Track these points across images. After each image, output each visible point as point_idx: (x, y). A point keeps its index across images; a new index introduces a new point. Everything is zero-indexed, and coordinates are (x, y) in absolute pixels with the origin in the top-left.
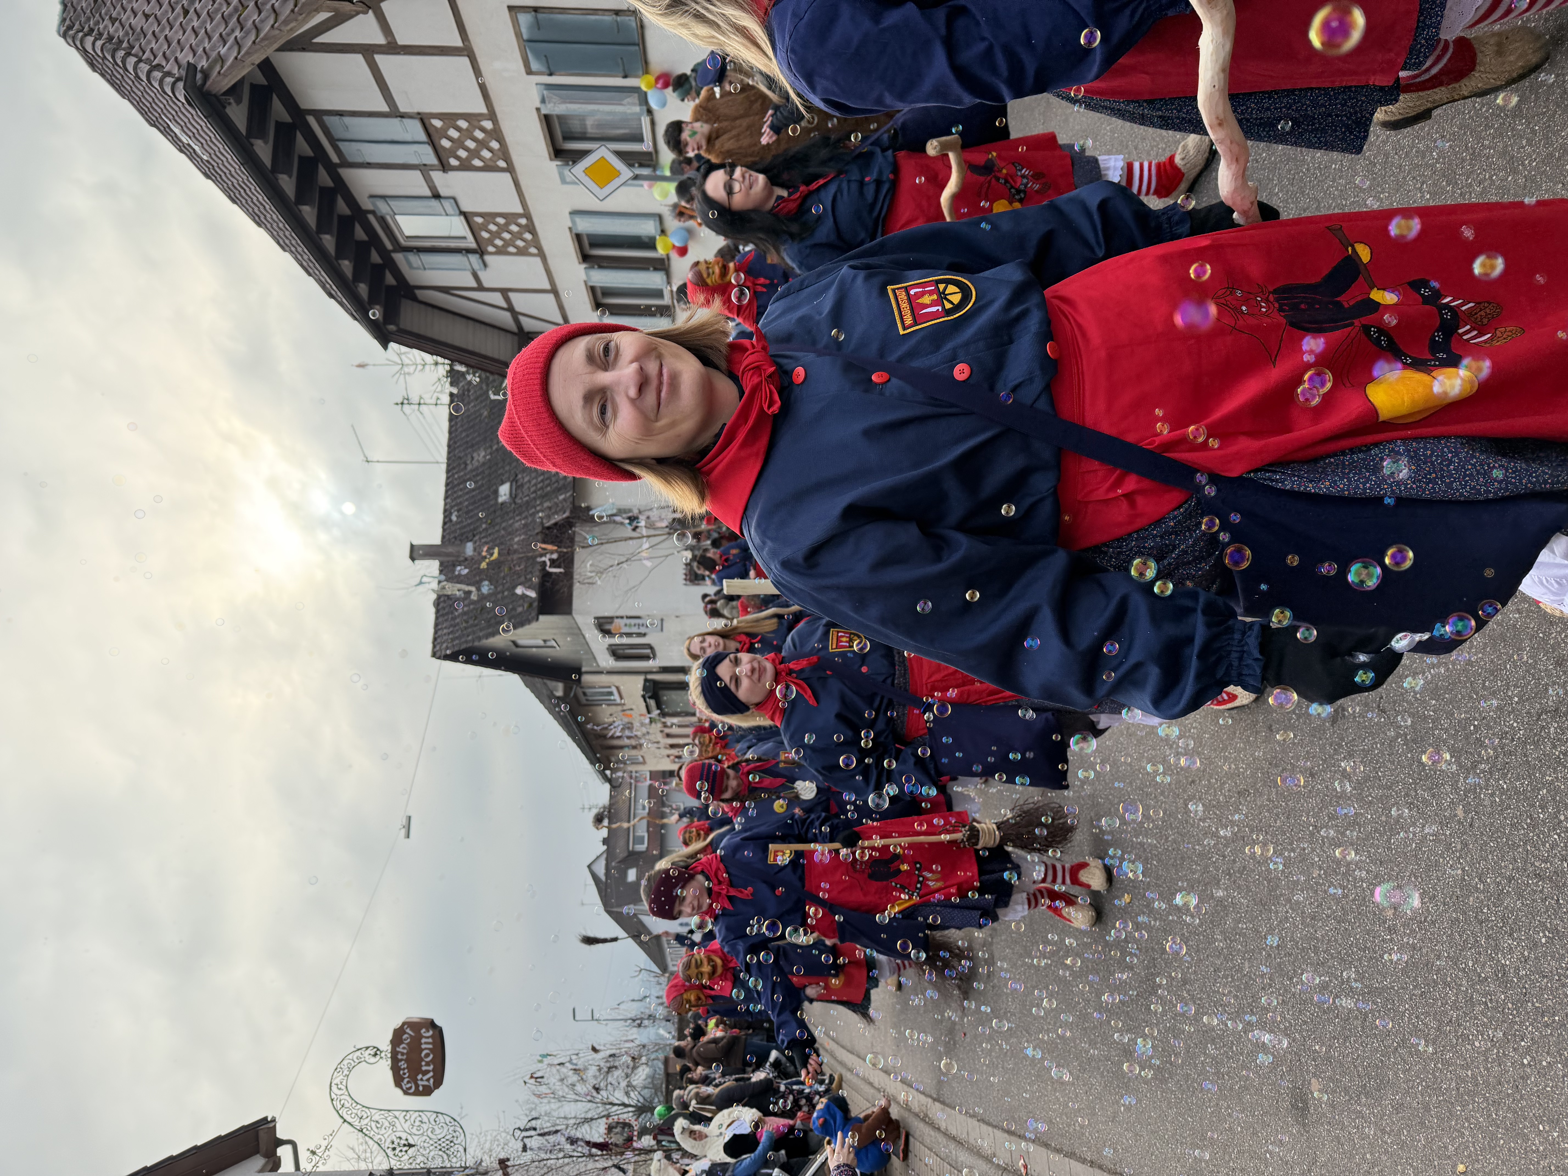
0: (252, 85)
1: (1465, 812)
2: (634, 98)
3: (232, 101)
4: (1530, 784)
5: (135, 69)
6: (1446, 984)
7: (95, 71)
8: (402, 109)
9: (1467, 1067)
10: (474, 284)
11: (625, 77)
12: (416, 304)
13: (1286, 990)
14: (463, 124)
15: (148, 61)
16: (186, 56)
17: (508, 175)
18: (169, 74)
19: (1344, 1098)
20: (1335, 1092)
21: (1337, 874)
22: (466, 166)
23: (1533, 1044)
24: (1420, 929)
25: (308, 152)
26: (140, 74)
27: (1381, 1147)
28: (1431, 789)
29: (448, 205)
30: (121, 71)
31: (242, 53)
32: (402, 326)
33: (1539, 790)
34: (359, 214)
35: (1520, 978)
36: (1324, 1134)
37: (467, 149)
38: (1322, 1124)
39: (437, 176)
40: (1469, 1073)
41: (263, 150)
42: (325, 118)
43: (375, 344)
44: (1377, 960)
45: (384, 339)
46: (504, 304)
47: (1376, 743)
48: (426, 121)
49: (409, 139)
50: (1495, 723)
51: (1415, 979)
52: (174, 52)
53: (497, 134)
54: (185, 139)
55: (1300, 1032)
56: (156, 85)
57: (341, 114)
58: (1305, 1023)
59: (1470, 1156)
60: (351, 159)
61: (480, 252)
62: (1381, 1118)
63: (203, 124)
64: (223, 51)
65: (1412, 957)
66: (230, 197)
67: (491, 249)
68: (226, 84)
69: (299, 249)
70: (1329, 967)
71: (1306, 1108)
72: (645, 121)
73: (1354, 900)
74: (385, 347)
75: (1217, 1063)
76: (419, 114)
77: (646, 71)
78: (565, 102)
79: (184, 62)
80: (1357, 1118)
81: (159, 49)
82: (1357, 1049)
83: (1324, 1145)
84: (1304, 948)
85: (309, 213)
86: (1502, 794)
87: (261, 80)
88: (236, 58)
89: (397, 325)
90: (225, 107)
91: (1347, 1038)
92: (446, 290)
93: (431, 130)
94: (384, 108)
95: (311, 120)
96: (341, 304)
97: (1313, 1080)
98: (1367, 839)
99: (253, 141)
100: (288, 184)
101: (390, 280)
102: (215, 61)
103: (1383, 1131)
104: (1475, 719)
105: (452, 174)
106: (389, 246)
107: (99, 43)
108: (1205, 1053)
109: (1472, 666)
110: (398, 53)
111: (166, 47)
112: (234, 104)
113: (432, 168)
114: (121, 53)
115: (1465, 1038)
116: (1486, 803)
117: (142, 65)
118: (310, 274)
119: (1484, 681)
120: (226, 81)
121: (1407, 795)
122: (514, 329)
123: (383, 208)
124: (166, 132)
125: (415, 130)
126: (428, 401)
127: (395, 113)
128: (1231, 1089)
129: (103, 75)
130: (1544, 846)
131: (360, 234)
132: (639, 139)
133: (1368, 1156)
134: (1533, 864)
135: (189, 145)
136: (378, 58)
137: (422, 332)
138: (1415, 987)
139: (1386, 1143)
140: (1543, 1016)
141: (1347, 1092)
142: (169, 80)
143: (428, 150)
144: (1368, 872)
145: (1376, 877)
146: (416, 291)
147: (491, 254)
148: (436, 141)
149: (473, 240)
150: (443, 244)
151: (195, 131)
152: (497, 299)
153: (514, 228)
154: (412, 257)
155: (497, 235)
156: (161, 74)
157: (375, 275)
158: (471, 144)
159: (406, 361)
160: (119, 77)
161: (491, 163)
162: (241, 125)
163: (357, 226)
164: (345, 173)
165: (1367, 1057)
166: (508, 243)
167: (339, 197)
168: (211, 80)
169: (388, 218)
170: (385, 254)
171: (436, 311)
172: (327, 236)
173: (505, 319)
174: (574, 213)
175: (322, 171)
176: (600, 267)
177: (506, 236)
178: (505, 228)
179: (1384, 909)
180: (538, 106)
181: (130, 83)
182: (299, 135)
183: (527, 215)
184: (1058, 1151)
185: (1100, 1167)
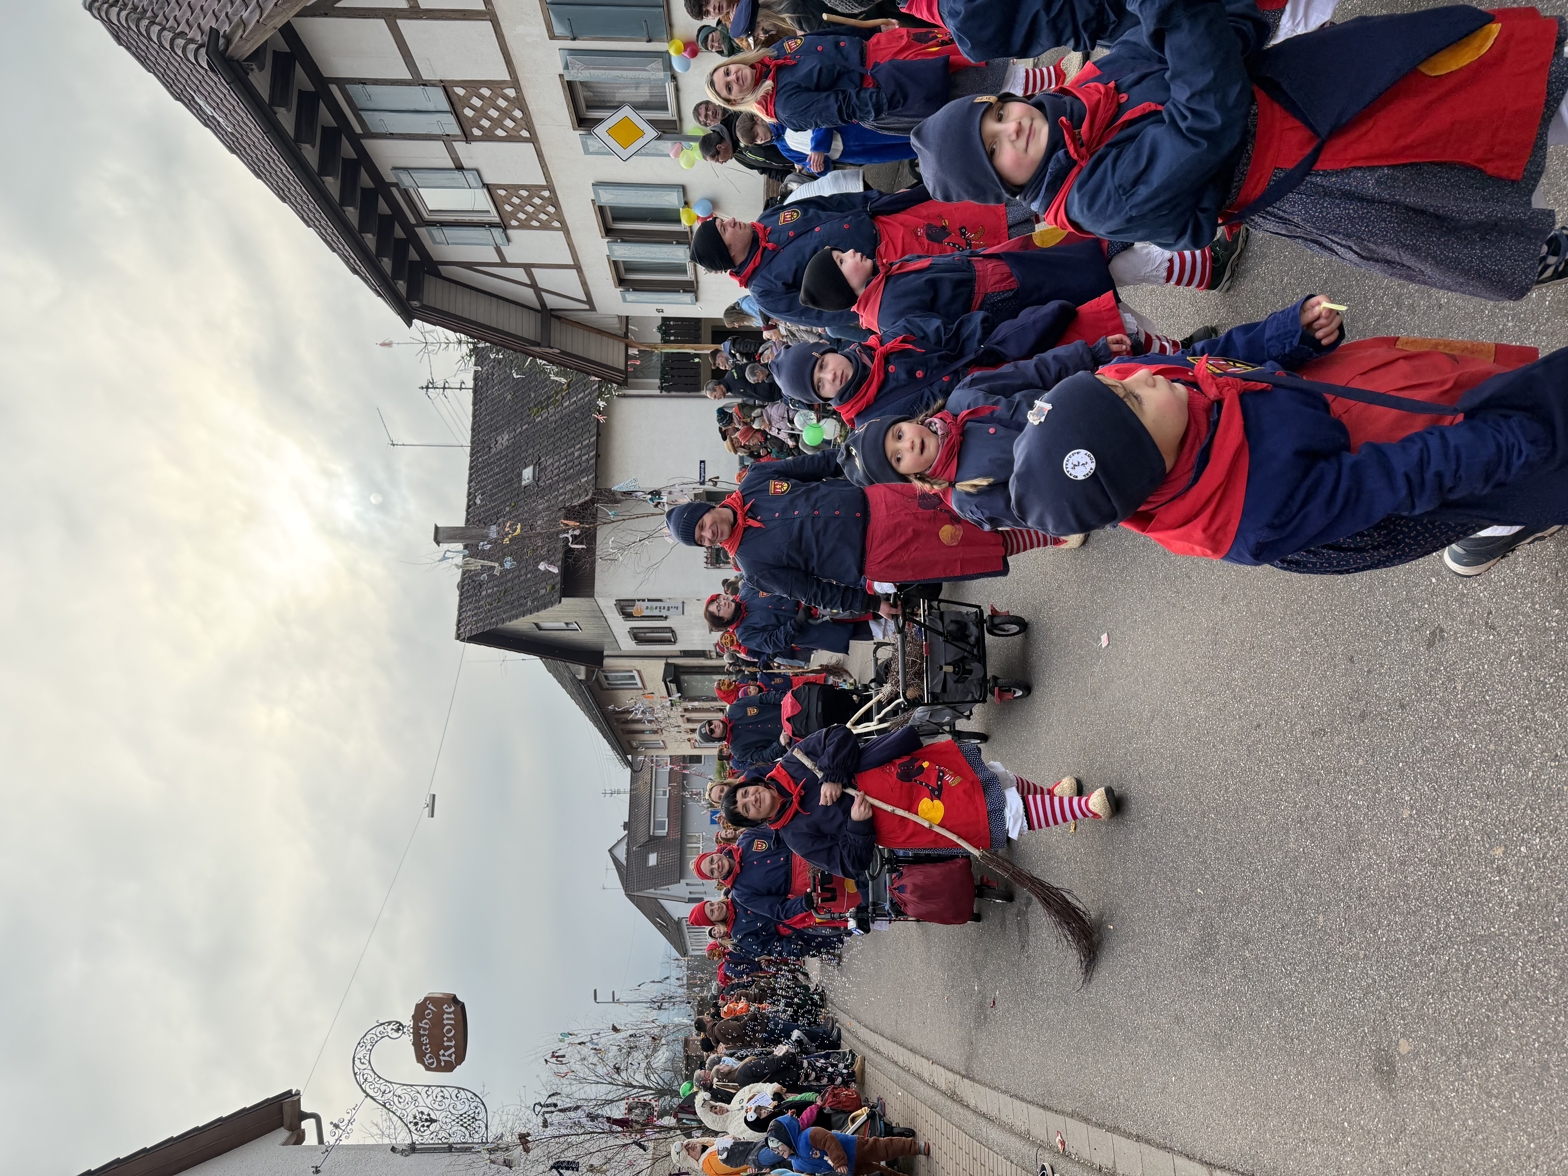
0: (274, 51)
2: (659, 63)
3: (254, 67)
5: (159, 37)
7: (119, 43)
8: (425, 76)
10: (497, 260)
11: (649, 41)
12: (440, 281)
14: (486, 92)
15: (172, 29)
16: (208, 22)
17: (532, 145)
18: (192, 41)
19: (1440, 1059)
20: (1429, 1052)
21: (1433, 813)
22: (489, 137)
25: (331, 122)
26: (164, 42)
27: (1485, 1111)
28: (1552, 709)
29: (471, 177)
30: (145, 41)
31: (264, 16)
32: (425, 303)
34: (382, 187)
36: (1415, 1099)
37: (490, 118)
38: (1413, 1089)
39: (460, 147)
41: (286, 118)
42: (348, 87)
43: (398, 320)
44: (1482, 905)
45: (408, 316)
46: (527, 281)
47: (1483, 664)
48: (449, 89)
49: (432, 108)
51: (1531, 923)
52: (197, 18)
53: (520, 102)
54: (209, 112)
55: (1386, 990)
56: (180, 53)
57: (363, 82)
58: (1393, 978)
60: (374, 130)
61: (504, 226)
62: (1487, 1080)
63: (226, 92)
64: (245, 15)
65: (1527, 898)
66: (254, 171)
67: (514, 223)
68: (249, 48)
69: (323, 223)
71: (1392, 1072)
73: (1453, 840)
74: (409, 324)
75: (1285, 1026)
76: (441, 81)
77: (671, 36)
78: (589, 69)
79: (207, 29)
80: (1456, 1080)
81: (182, 17)
82: (1456, 1005)
83: (1415, 1112)
84: (1391, 897)
85: (332, 184)
87: (284, 47)
88: (258, 21)
89: (421, 301)
90: (247, 74)
91: (1444, 993)
92: (469, 266)
93: (454, 99)
94: (407, 76)
95: (334, 88)
96: (364, 279)
97: (1401, 1041)
98: (1470, 770)
99: (276, 109)
100: (311, 154)
101: (413, 255)
102: (237, 26)
103: (1489, 1094)
105: (475, 145)
106: (413, 221)
107: (124, 14)
110: (421, 18)
111: (190, 14)
112: (256, 70)
113: (455, 138)
114: (145, 22)
117: (165, 33)
118: (334, 250)
120: (248, 46)
122: (538, 307)
123: (406, 180)
124: (191, 105)
125: (438, 99)
126: (452, 385)
127: (418, 81)
128: (1302, 1053)
129: (128, 48)
131: (383, 207)
132: (664, 107)
133: (1470, 1122)
135: (212, 117)
136: (401, 23)
137: (446, 310)
138: (1530, 932)
139: (1493, 1107)
141: (1443, 1051)
142: (192, 47)
143: (451, 119)
144: (1471, 807)
145: (1482, 812)
146: (439, 267)
147: (514, 228)
148: (459, 111)
149: (496, 214)
150: (467, 218)
151: (218, 101)
152: (520, 274)
153: (537, 201)
154: (436, 232)
155: (520, 208)
156: (184, 42)
157: (399, 250)
158: (494, 113)
159: (430, 339)
160: (144, 48)
161: (514, 133)
162: (264, 91)
163: (381, 199)
164: (369, 144)
165: (1470, 1013)
166: (530, 217)
167: (362, 169)
168: (233, 45)
169: (411, 190)
170: (409, 229)
171: (459, 287)
172: (351, 209)
173: (528, 295)
174: (597, 184)
175: (345, 143)
176: (623, 241)
177: (530, 209)
178: (528, 201)
179: (1491, 847)
180: (562, 72)
181: (154, 53)
182: (322, 104)
183: (550, 187)
184: (1100, 1126)
185: (1148, 1142)
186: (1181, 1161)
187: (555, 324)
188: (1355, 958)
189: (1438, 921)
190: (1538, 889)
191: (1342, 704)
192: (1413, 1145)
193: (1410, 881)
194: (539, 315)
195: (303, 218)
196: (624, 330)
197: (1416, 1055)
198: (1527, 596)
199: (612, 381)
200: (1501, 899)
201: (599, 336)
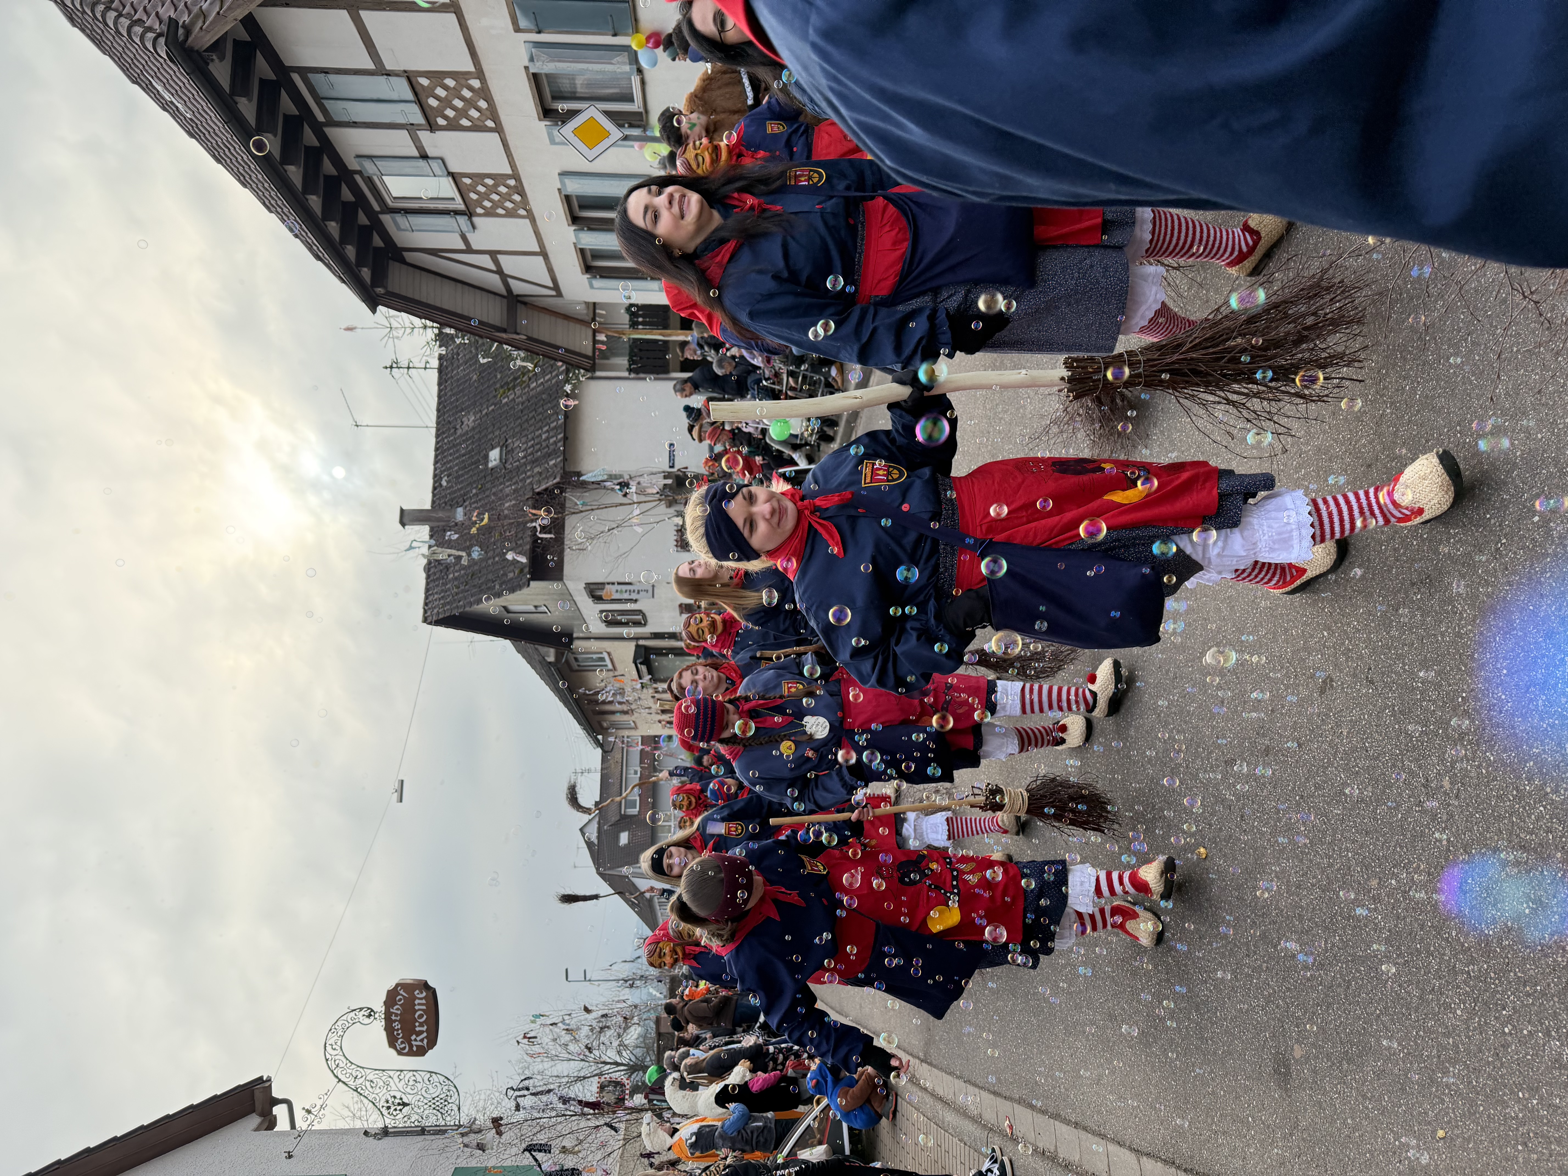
0: (235, 41)
1: (1451, 783)
2: (624, 57)
3: (214, 57)
4: (1517, 755)
5: (115, 23)
6: (1430, 954)
7: (74, 26)
8: (389, 66)
9: (1447, 1035)
10: (462, 247)
11: (615, 35)
12: (404, 267)
13: (1270, 958)
14: (450, 83)
15: (129, 16)
16: (167, 11)
17: (496, 135)
18: (150, 29)
19: (1326, 1064)
21: (1322, 844)
22: (453, 126)
23: (1515, 1012)
24: (1405, 899)
25: (293, 110)
26: (121, 29)
27: (1362, 1112)
28: (1417, 760)
29: (436, 166)
30: (101, 26)
31: (225, 8)
32: (390, 289)
33: (1526, 761)
34: (345, 174)
35: (1503, 948)
36: (1306, 1098)
37: (454, 108)
38: (1304, 1090)
39: (425, 136)
40: (1451, 1041)
41: (247, 108)
42: (310, 75)
43: (363, 307)
45: (373, 303)
46: (494, 268)
47: (1364, 714)
48: (413, 80)
49: (395, 97)
50: (1483, 695)
51: (1399, 948)
52: (155, 7)
53: (485, 93)
54: (167, 96)
55: (1284, 999)
56: (137, 40)
57: (326, 71)
58: (1289, 989)
59: (1449, 1122)
60: (336, 119)
61: (469, 213)
62: (1363, 1084)
63: (185, 81)
64: (205, 6)
65: (1396, 926)
66: (214, 156)
67: (479, 210)
68: (209, 39)
69: (285, 210)
70: (1314, 936)
71: (1288, 1073)
72: (635, 81)
73: (1339, 869)
74: (374, 311)
75: (1201, 1028)
76: (405, 71)
77: (636, 30)
78: (554, 61)
79: (165, 17)
80: (1338, 1083)
81: (139, 4)
82: (1340, 1017)
83: (1306, 1110)
85: (295, 173)
86: (1488, 766)
87: (244, 36)
88: (218, 13)
89: (386, 287)
90: (208, 64)
91: (1329, 1006)
92: (435, 252)
93: (418, 89)
94: (370, 65)
95: (296, 77)
96: (328, 266)
97: (1296, 1047)
99: (237, 99)
100: (273, 143)
101: (377, 241)
102: (197, 17)
103: (1364, 1097)
104: (1463, 691)
105: (439, 134)
106: (376, 207)
108: (1189, 1019)
109: (1462, 638)
110: (384, 10)
112: (217, 61)
113: (419, 127)
114: (101, 7)
115: (1447, 1006)
116: (1472, 775)
117: (122, 20)
118: (295, 235)
119: (1473, 653)
120: (208, 36)
121: (1394, 766)
122: (504, 292)
123: (369, 168)
124: (148, 89)
125: (402, 89)
126: (417, 365)
127: (381, 71)
128: (1215, 1053)
129: (83, 30)
130: (1529, 817)
131: (347, 195)
132: (630, 99)
133: (1349, 1121)
134: (1518, 836)
135: (172, 102)
136: (363, 14)
137: (410, 295)
139: (1367, 1108)
140: (1525, 986)
141: (1328, 1056)
142: (151, 35)
143: (415, 108)
144: (1354, 842)
145: (1361, 847)
146: (405, 254)
147: (480, 215)
148: (423, 100)
149: (461, 201)
150: (432, 205)
151: (178, 88)
152: (486, 261)
153: (503, 189)
154: (400, 219)
155: (485, 196)
156: (141, 30)
157: (363, 236)
158: (458, 103)
159: (395, 324)
160: (99, 32)
161: (479, 123)
162: (225, 82)
163: (344, 187)
164: (331, 132)
165: (1350, 1024)
166: (496, 205)
167: (325, 157)
168: (193, 36)
169: (375, 178)
170: (373, 216)
171: (424, 273)
172: (314, 197)
173: (494, 281)
174: (564, 174)
175: (307, 131)
176: (590, 229)
177: (495, 197)
178: (493, 189)
179: (1369, 878)
180: (527, 63)
181: (111, 38)
182: (283, 93)
183: (516, 176)
184: (1043, 1112)
185: (1085, 1129)
186: (1113, 1148)
187: (521, 310)
188: (1257, 970)
189: (1326, 942)
190: (1405, 918)
191: (1250, 738)
192: (1303, 1139)
193: (1304, 903)
194: (505, 301)
195: (264, 204)
196: (591, 315)
197: (1307, 1059)
198: (1400, 657)
199: (579, 367)
200: (1376, 924)
201: (566, 322)
